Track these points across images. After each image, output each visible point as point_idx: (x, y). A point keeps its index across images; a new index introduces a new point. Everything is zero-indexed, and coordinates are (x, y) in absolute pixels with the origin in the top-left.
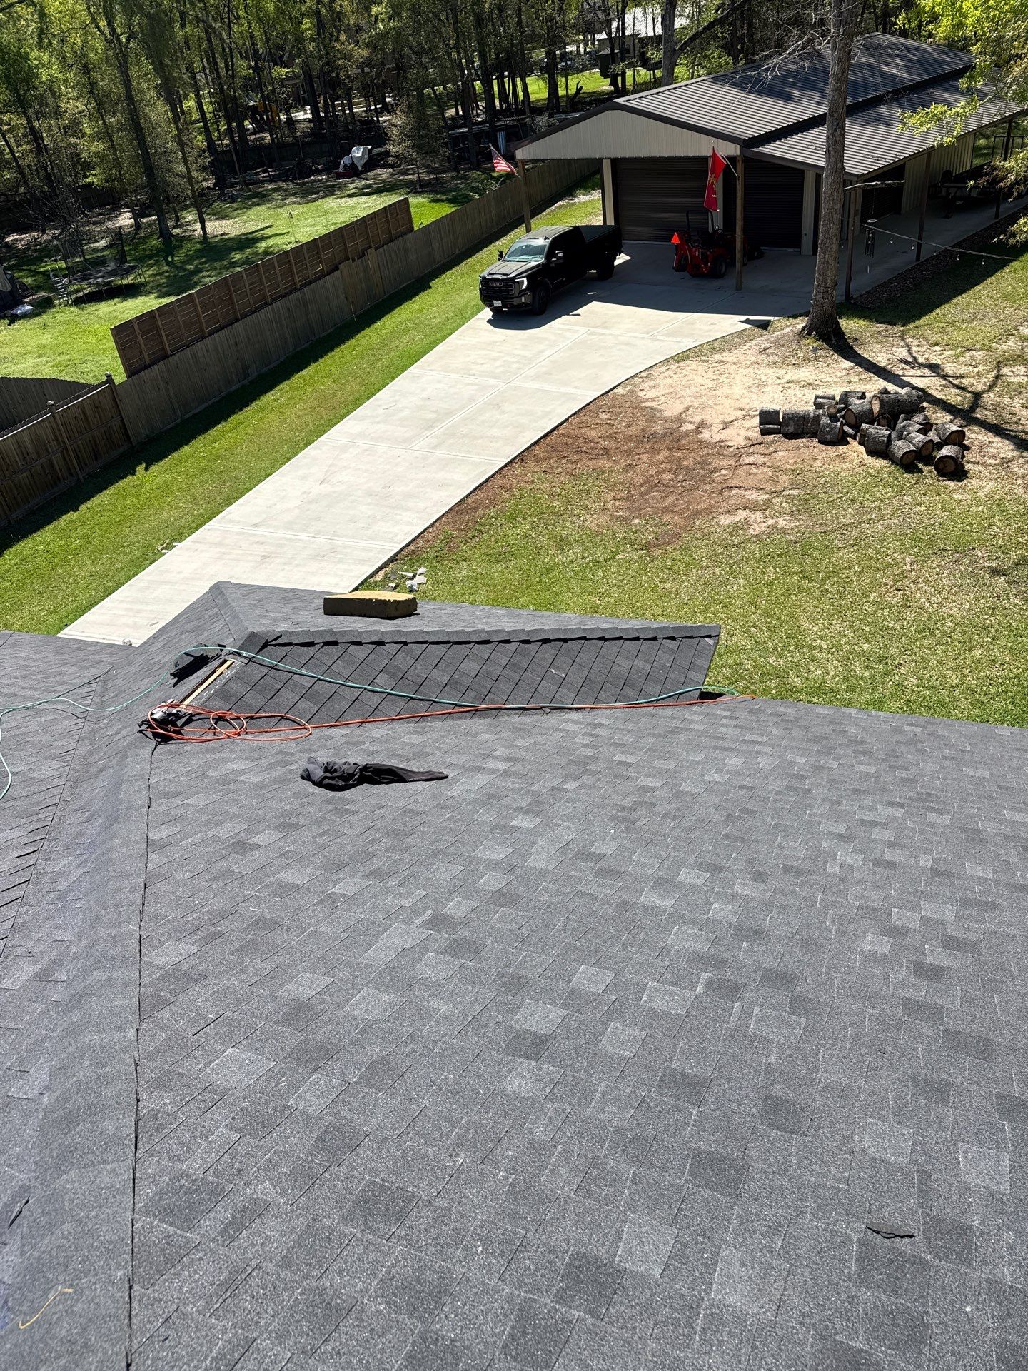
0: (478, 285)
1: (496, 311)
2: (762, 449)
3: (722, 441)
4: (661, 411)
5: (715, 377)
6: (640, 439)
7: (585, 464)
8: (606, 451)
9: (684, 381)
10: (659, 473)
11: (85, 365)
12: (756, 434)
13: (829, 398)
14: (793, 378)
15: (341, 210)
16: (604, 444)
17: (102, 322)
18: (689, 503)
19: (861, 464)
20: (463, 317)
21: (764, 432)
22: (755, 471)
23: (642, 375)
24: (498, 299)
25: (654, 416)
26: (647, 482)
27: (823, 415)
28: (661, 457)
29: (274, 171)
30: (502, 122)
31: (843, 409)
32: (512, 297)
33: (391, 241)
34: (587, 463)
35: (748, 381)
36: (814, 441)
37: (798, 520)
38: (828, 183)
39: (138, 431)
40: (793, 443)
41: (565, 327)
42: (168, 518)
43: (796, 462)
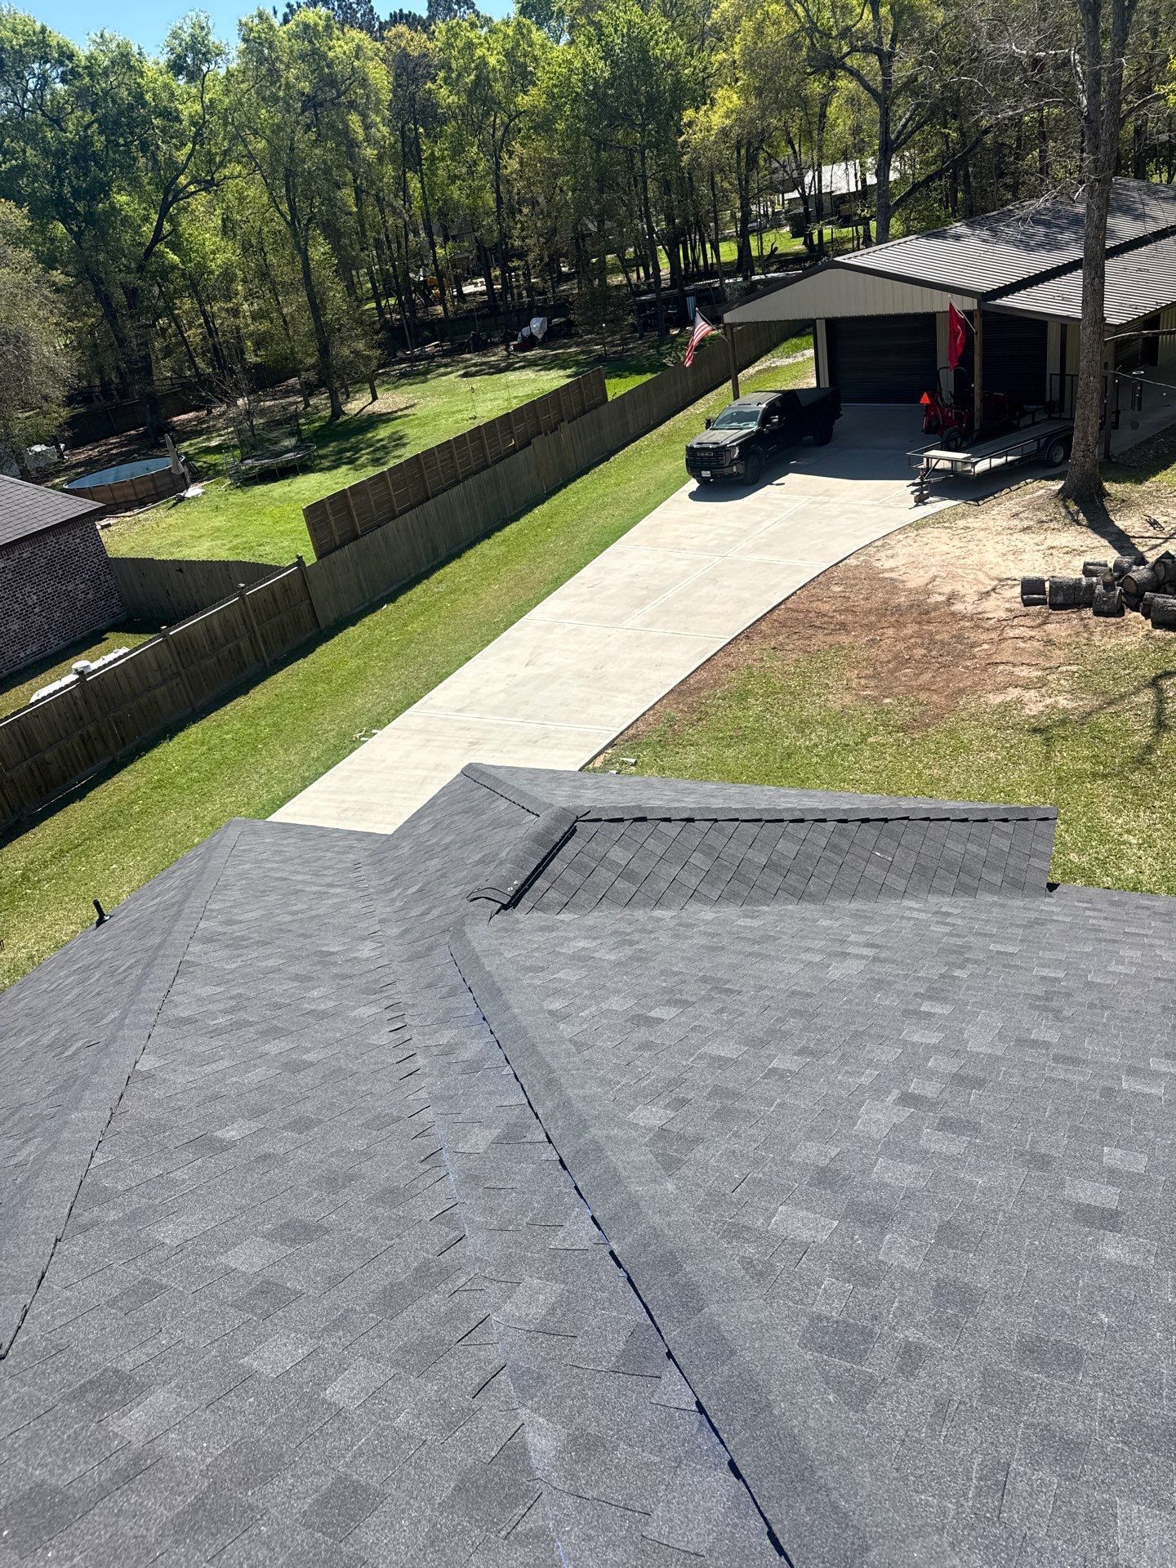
0: (683, 452)
1: (703, 482)
2: (1028, 621)
3: (980, 613)
4: (903, 582)
5: (962, 545)
6: (883, 611)
7: (819, 640)
8: (843, 626)
9: (927, 549)
10: (908, 648)
11: (261, 548)
12: (1018, 605)
13: (1100, 565)
14: (1054, 544)
15: (522, 383)
16: (840, 618)
17: (278, 503)
18: (948, 681)
19: (1147, 636)
20: (666, 490)
21: (1027, 603)
22: (1022, 645)
23: (876, 544)
24: (706, 469)
25: (896, 587)
26: (895, 658)
27: (1098, 584)
28: (908, 631)
29: (447, 346)
30: (692, 287)
31: (1120, 577)
32: (722, 467)
33: (584, 413)
34: (823, 639)
35: (1001, 548)
36: (1089, 612)
37: (1082, 699)
38: (1086, 334)
39: (327, 615)
40: (1063, 614)
41: (783, 496)
42: (364, 705)
43: (1070, 635)
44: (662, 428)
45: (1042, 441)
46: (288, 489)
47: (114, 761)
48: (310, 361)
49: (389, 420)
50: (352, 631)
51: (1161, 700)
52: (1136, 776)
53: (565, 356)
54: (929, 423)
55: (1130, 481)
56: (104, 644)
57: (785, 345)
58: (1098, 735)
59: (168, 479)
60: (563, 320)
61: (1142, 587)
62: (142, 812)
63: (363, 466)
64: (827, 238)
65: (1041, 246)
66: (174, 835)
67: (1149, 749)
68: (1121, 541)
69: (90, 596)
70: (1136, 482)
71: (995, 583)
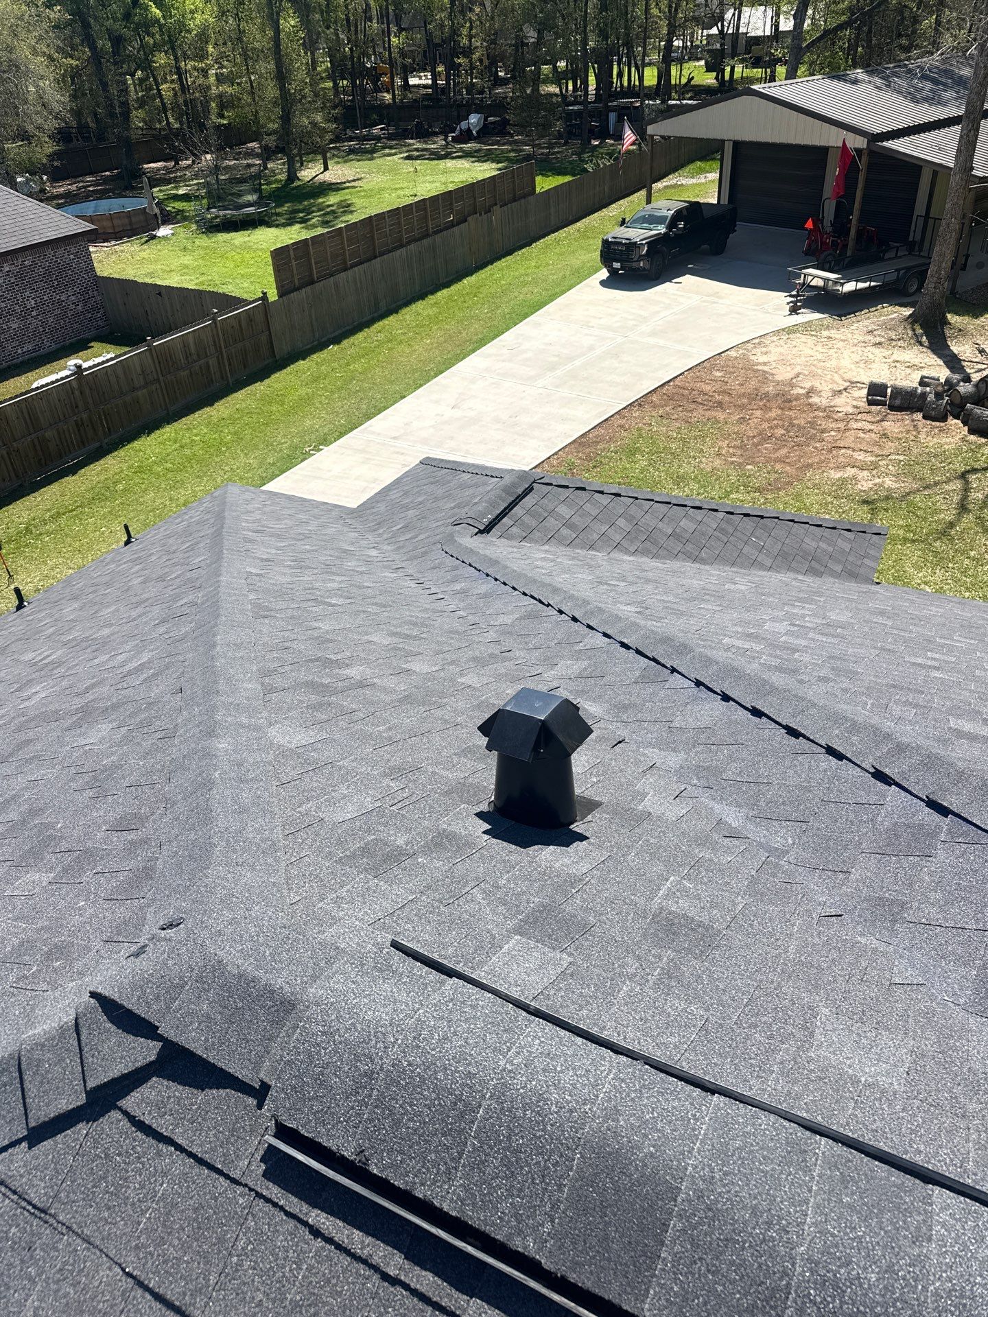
0: (598, 244)
1: (613, 272)
2: (869, 418)
3: (832, 407)
4: (773, 374)
5: (824, 351)
6: (754, 396)
7: (699, 413)
8: (720, 404)
9: (794, 351)
10: (771, 428)
11: (225, 286)
12: (863, 404)
13: (934, 379)
14: (899, 359)
15: (458, 171)
16: (718, 398)
17: (238, 250)
18: (800, 457)
19: (963, 440)
20: (580, 276)
21: (870, 403)
22: (862, 435)
23: (754, 341)
24: (617, 261)
25: (766, 378)
26: (760, 435)
27: (930, 393)
28: (773, 414)
29: (392, 129)
30: (615, 103)
31: (948, 390)
32: (631, 261)
33: (515, 201)
34: (703, 413)
35: (856, 358)
36: (919, 416)
37: (904, 482)
38: (955, 179)
39: (282, 348)
40: (899, 415)
41: (679, 293)
42: (312, 426)
43: (902, 432)
44: (579, 224)
45: (902, 272)
46: (248, 239)
47: (101, 447)
48: (273, 126)
49: (338, 190)
50: (301, 364)
51: (966, 489)
52: (938, 544)
53: (498, 151)
54: (809, 245)
55: (968, 315)
56: (89, 351)
57: (691, 166)
58: (912, 510)
59: (142, 217)
60: (498, 119)
61: (965, 399)
62: (125, 490)
63: (314, 226)
64: (737, 75)
65: (926, 100)
66: (153, 510)
67: (952, 525)
68: (953, 362)
69: (79, 308)
70: (973, 317)
71: (848, 384)
